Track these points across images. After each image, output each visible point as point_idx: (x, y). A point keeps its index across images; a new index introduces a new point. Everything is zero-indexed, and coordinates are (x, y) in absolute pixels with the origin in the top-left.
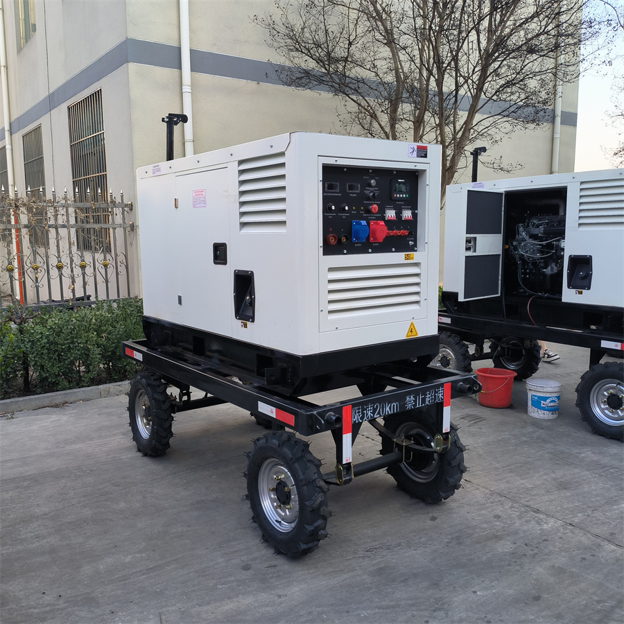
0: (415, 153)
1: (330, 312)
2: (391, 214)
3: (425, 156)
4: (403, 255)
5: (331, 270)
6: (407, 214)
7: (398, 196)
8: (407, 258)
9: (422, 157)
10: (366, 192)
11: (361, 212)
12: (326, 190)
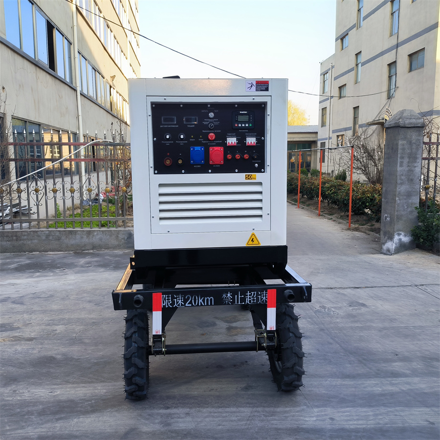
0: (254, 88)
1: (161, 219)
2: (232, 141)
3: (267, 89)
4: (243, 175)
5: (161, 185)
6: (251, 141)
8: (247, 178)
9: (263, 90)
10: (205, 123)
11: (199, 140)
12: (163, 123)
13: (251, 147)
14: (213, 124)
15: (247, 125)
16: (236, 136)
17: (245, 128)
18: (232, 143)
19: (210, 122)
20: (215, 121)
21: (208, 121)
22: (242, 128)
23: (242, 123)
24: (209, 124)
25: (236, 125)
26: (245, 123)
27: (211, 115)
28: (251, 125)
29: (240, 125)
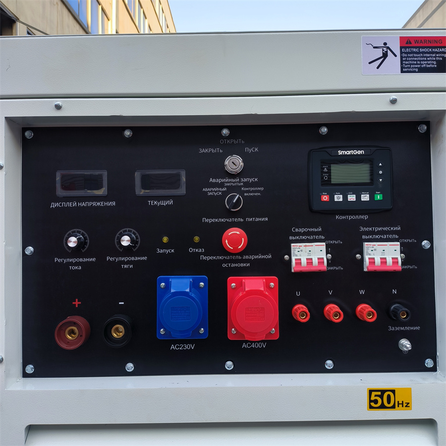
2: (309, 254)
6: (383, 253)
10: (211, 192)
11: (191, 250)
12: (60, 192)
13: (382, 277)
14: (242, 193)
15: (365, 197)
16: (326, 236)
17: (358, 208)
18: (310, 262)
19: (231, 189)
20: (246, 184)
21: (222, 185)
22: (346, 209)
23: (345, 188)
24: (225, 194)
25: (325, 198)
26: (357, 188)
27: (234, 163)
28: (379, 197)
29: (338, 198)
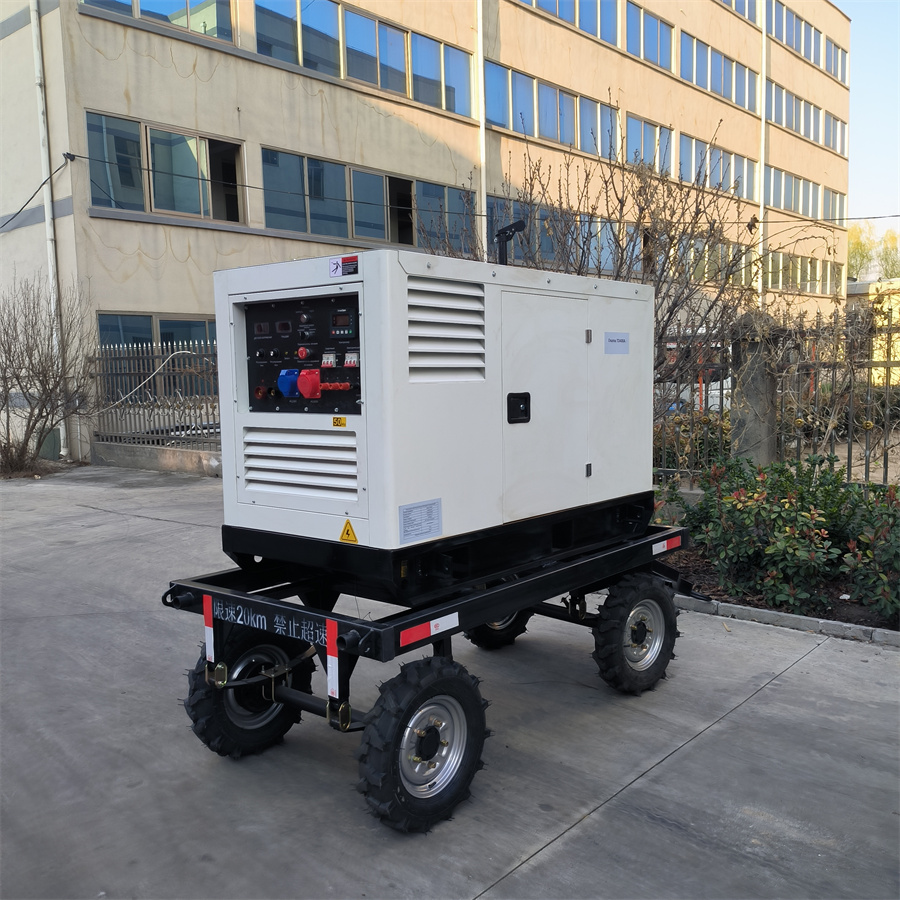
0: (340, 270)
1: (248, 480)
2: (329, 359)
3: (355, 271)
4: (331, 418)
5: (247, 429)
6: (351, 359)
7: (338, 332)
8: (336, 422)
9: (350, 273)
12: (256, 333)
15: (346, 332)
16: (336, 351)
18: (327, 363)
22: (340, 338)
25: (333, 333)
28: (350, 332)
